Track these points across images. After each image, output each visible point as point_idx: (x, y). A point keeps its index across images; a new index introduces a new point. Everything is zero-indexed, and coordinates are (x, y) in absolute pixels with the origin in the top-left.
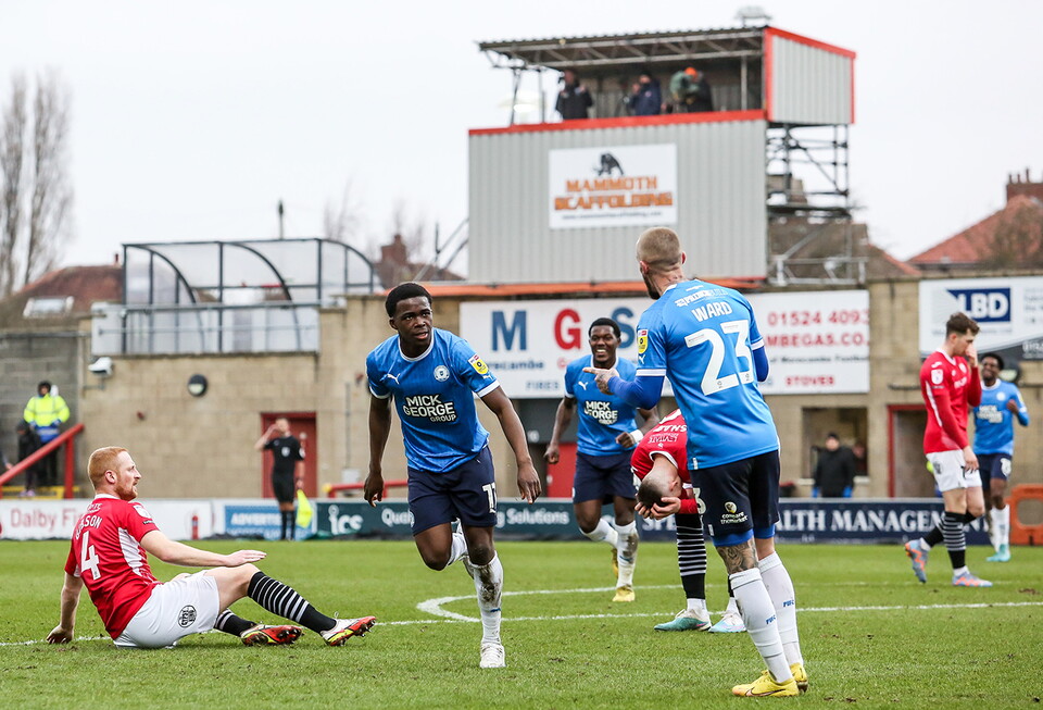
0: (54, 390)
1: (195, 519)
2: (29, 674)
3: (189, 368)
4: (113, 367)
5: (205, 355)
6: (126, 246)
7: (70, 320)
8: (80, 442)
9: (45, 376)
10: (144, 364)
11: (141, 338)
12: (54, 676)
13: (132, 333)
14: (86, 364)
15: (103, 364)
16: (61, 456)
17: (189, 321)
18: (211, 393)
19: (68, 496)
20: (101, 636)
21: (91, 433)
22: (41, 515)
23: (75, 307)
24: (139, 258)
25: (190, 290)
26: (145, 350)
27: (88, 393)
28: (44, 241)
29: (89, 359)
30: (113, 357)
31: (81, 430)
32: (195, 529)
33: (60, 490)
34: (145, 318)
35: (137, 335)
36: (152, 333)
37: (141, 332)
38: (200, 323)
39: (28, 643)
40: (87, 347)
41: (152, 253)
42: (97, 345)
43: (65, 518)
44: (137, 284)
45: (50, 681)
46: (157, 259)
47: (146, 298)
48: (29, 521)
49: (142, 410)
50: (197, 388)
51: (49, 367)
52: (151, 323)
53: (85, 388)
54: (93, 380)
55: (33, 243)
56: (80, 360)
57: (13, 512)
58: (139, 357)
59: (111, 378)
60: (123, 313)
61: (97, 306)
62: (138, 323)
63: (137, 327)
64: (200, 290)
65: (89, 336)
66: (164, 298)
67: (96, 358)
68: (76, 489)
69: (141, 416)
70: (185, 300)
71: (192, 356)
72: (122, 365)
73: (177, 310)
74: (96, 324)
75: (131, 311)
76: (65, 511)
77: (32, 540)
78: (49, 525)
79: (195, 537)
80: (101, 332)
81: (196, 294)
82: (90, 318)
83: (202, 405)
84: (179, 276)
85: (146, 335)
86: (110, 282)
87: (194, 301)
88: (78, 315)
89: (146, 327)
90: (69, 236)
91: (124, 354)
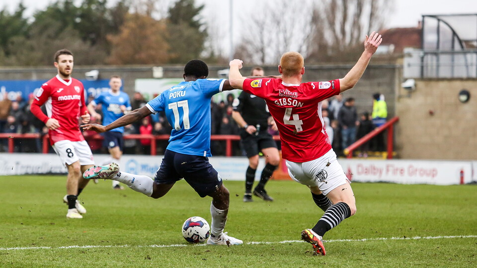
0: (382, 97)
1: (462, 172)
2: (363, 257)
3: (459, 86)
4: (416, 85)
5: (469, 79)
6: (423, 16)
7: (391, 58)
8: (397, 127)
9: (376, 90)
10: (433, 84)
11: (432, 69)
12: (377, 259)
13: (427, 66)
14: (400, 83)
15: (410, 83)
16: (385, 135)
17: (460, 59)
18: (472, 101)
19: (390, 157)
20: (405, 237)
21: (403, 123)
22: (374, 169)
23: (395, 51)
24: (431, 23)
25: (460, 41)
26: (434, 75)
27: (401, 100)
28: (379, 13)
29: (402, 80)
30: (416, 79)
31: (397, 121)
32: (462, 178)
33: (385, 154)
34: (434, 58)
35: (429, 68)
36: (438, 66)
37: (432, 66)
38: (466, 60)
39: (363, 240)
40: (401, 73)
41: (439, 20)
42: (407, 72)
43: (388, 170)
44: (430, 38)
45: (375, 262)
46: (442, 25)
47: (435, 45)
48: (367, 171)
49: (432, 109)
50: (464, 98)
51: (379, 85)
52: (438, 60)
53: (400, 97)
54: (404, 92)
55: (372, 15)
56: (397, 81)
57: (359, 166)
58: (430, 80)
59: (415, 91)
60: (421, 54)
61: (407, 50)
62: (430, 60)
63: (429, 62)
64: (467, 42)
65: (401, 67)
66: (445, 46)
67: (406, 80)
68: (394, 154)
69: (431, 113)
70: (457, 47)
71: (461, 79)
72: (421, 84)
73: (452, 52)
74: (406, 61)
75: (426, 54)
76: (388, 167)
77: (369, 182)
78: (378, 174)
79: (462, 182)
80: (409, 65)
81: (464, 44)
82: (402, 56)
83: (467, 107)
84: (454, 33)
85: (435, 67)
86: (415, 37)
87: (462, 47)
88: (396, 55)
89: (435, 62)
90: (392, 10)
91: (422, 78)
